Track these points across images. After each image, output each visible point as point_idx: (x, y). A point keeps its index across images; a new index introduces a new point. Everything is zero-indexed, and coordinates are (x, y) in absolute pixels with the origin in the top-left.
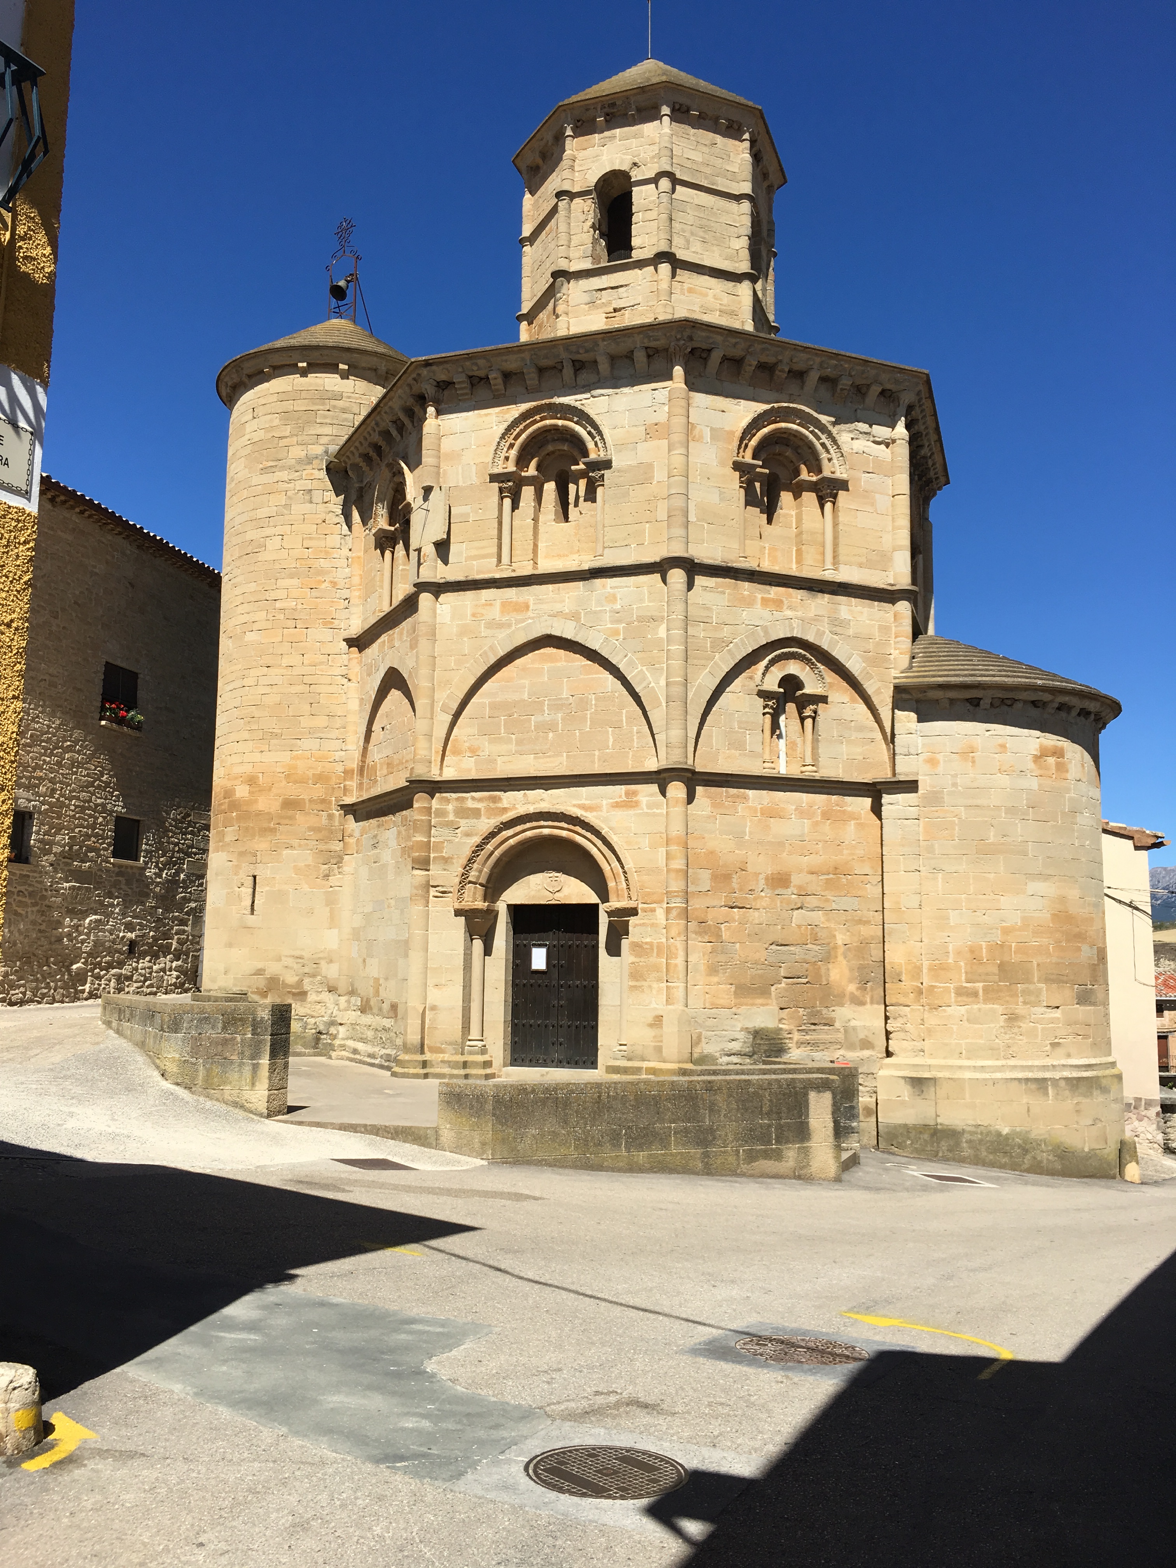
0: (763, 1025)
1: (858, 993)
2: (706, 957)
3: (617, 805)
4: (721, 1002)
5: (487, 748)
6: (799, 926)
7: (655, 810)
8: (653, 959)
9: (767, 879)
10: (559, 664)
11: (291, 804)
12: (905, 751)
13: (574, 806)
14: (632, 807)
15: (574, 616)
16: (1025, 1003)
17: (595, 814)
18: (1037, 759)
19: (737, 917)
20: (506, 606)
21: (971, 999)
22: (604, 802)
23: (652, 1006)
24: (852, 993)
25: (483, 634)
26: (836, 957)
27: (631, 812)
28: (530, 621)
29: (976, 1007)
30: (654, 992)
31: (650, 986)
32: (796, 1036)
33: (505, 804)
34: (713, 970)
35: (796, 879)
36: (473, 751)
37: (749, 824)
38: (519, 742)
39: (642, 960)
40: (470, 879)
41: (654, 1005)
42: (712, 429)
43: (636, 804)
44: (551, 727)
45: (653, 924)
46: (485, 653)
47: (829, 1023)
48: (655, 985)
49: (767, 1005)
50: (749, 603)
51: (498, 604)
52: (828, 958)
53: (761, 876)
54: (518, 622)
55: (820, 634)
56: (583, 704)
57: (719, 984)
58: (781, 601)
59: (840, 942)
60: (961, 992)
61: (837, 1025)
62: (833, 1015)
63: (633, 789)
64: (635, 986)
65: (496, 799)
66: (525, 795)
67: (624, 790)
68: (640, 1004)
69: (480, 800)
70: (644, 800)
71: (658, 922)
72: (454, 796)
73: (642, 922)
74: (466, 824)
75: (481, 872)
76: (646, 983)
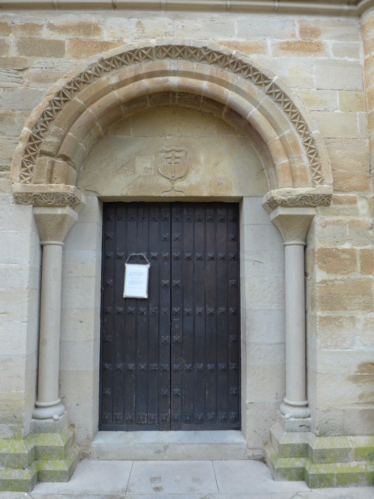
3: (288, 47)
7: (346, 58)
8: (357, 275)
14: (310, 51)
17: (255, 56)
22: (269, 42)
23: (356, 348)
27: (312, 58)
30: (359, 326)
31: (352, 319)
33: (106, 36)
39: (339, 277)
40: (44, 148)
41: (358, 347)
43: (319, 48)
45: (353, 222)
48: (360, 316)
63: (313, 26)
64: (328, 319)
65: (89, 29)
66: (139, 23)
67: (298, 25)
68: (336, 347)
69: (63, 29)
70: (328, 41)
71: (360, 219)
72: (18, 22)
73: (335, 218)
74: (37, 64)
75: (63, 138)
76: (347, 314)
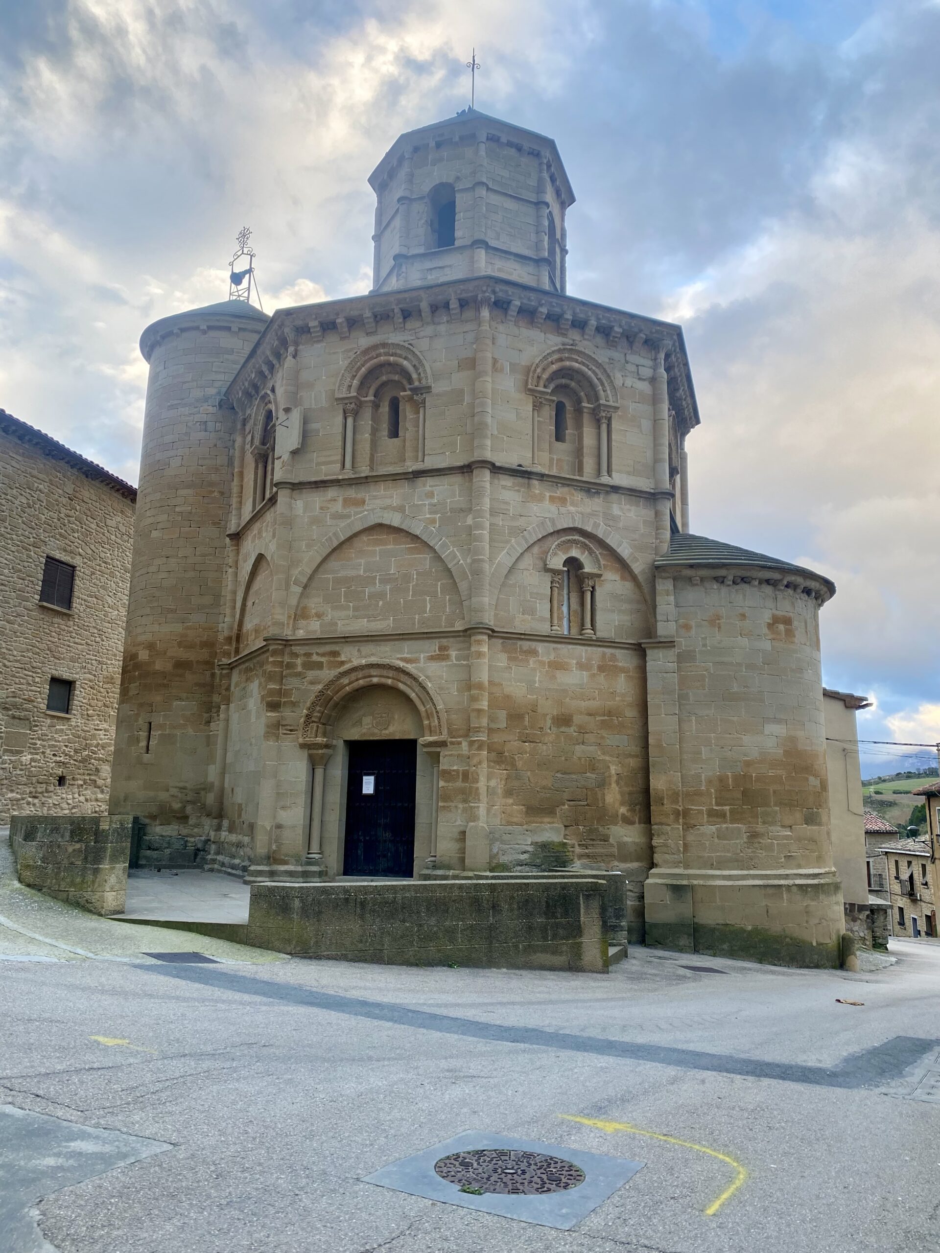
0: (550, 840)
1: (628, 814)
2: (503, 782)
3: (432, 658)
4: (515, 820)
5: (330, 614)
6: (580, 759)
7: (462, 662)
8: (459, 784)
9: (553, 718)
10: (388, 547)
11: (181, 665)
12: (665, 618)
13: (398, 659)
14: (443, 659)
15: (401, 509)
16: (764, 823)
17: (414, 665)
18: (770, 626)
19: (528, 750)
20: (347, 502)
21: (720, 820)
22: (422, 656)
23: (457, 823)
24: (623, 815)
25: (328, 523)
26: (610, 784)
27: (444, 663)
28: (366, 513)
29: (724, 826)
30: (459, 811)
31: (456, 807)
32: (578, 850)
33: (343, 658)
34: (508, 793)
35: (577, 719)
36: (319, 616)
37: (538, 674)
38: (356, 609)
39: (450, 784)
40: (313, 719)
41: (459, 822)
42: (510, 364)
43: (447, 657)
44: (381, 595)
45: (459, 754)
46: (330, 538)
47: (605, 839)
48: (461, 806)
49: (553, 823)
50: (540, 499)
51: (341, 499)
52: (603, 783)
53: (548, 717)
54: (356, 513)
55: (596, 525)
56: (407, 578)
57: (513, 804)
58: (566, 499)
59: (613, 772)
60: (712, 813)
61: (611, 840)
62: (606, 832)
63: (446, 644)
64: (444, 807)
65: (335, 654)
66: (359, 650)
67: (437, 645)
68: (447, 822)
69: (323, 655)
70: (453, 653)
71: (464, 753)
72: (302, 652)
73: (450, 753)
74: (311, 674)
75: (323, 713)
76: (453, 804)
